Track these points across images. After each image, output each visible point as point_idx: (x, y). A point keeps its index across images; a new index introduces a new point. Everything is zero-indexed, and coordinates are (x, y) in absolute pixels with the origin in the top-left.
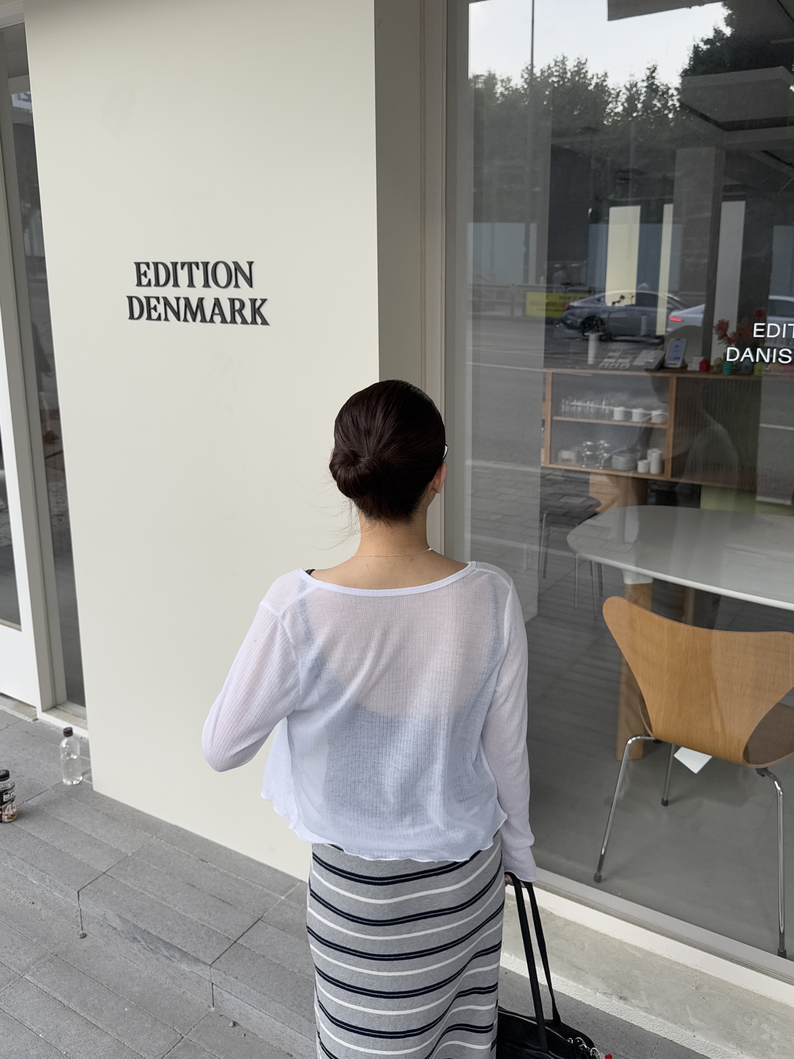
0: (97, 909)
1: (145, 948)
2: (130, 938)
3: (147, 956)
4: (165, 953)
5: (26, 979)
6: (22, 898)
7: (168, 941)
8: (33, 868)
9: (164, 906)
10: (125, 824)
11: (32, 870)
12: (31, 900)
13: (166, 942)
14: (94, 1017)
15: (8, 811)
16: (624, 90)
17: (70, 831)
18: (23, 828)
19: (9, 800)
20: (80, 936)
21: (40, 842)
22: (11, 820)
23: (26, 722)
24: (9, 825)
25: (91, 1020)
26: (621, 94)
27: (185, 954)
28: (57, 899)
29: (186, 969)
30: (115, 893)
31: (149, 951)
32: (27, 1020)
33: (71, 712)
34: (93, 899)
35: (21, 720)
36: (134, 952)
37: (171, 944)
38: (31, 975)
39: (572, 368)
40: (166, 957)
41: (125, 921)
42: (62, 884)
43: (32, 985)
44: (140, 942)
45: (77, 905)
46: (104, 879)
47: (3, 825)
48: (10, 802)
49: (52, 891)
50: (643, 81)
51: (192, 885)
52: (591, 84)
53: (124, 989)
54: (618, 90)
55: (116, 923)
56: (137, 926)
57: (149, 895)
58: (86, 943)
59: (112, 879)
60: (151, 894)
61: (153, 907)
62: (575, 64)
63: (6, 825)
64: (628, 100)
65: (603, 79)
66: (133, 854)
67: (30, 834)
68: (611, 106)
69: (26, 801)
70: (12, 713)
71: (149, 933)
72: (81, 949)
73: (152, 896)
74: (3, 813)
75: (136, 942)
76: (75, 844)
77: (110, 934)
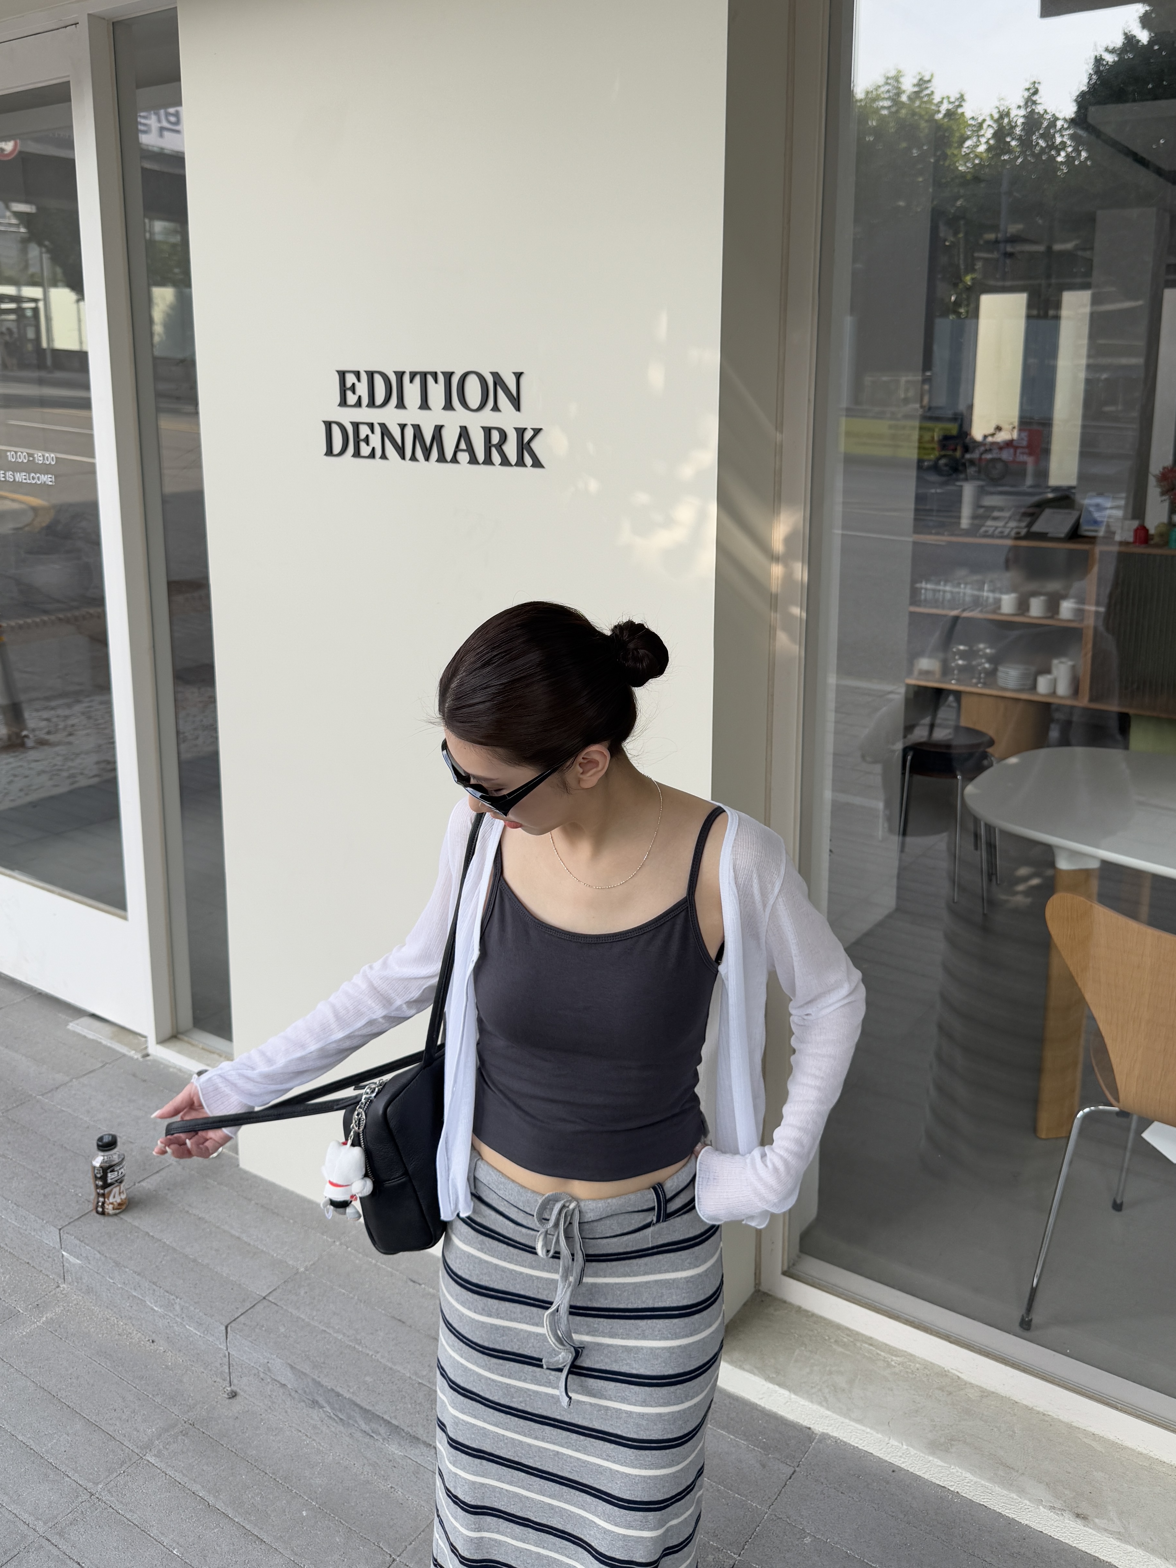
0: (254, 1354)
1: (330, 1417)
2: (307, 1401)
3: (333, 1429)
4: (364, 1426)
5: (148, 1461)
6: (135, 1332)
7: (368, 1407)
8: (154, 1287)
9: (358, 1352)
10: (291, 1221)
11: (154, 1290)
12: (150, 1336)
13: (365, 1409)
14: (256, 1525)
15: (114, 1197)
16: (989, 122)
17: (208, 1230)
18: (136, 1223)
19: (116, 1181)
20: (228, 1394)
21: (163, 1247)
22: (117, 1211)
23: (131, 1058)
24: (115, 1220)
25: (252, 1530)
26: (985, 126)
27: (395, 1430)
28: (192, 1336)
29: (396, 1452)
30: (282, 1330)
31: (337, 1423)
32: (153, 1526)
33: (201, 1046)
34: (250, 1339)
35: (124, 1055)
36: (312, 1422)
37: (373, 1413)
38: (155, 1455)
39: (937, 534)
40: (365, 1432)
41: (300, 1374)
42: (201, 1314)
43: (159, 1471)
44: (324, 1407)
45: (223, 1347)
46: (264, 1307)
47: (106, 1218)
48: (117, 1184)
49: (184, 1323)
50: (1019, 107)
51: (400, 1320)
52: (939, 112)
53: (300, 1480)
54: (980, 120)
55: (287, 1377)
56: (319, 1383)
57: (335, 1335)
58: (237, 1406)
59: (276, 1308)
60: (337, 1332)
61: (341, 1353)
62: (915, 81)
63: (111, 1219)
64: (995, 135)
65: (957, 103)
66: (306, 1269)
67: (147, 1234)
68: (968, 143)
69: (139, 1182)
70: (109, 1045)
71: (338, 1395)
72: (230, 1415)
73: (340, 1337)
74: (106, 1200)
75: (316, 1408)
76: (217, 1250)
77: (275, 1394)
